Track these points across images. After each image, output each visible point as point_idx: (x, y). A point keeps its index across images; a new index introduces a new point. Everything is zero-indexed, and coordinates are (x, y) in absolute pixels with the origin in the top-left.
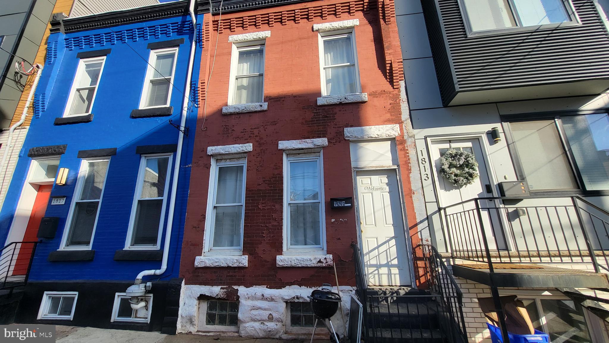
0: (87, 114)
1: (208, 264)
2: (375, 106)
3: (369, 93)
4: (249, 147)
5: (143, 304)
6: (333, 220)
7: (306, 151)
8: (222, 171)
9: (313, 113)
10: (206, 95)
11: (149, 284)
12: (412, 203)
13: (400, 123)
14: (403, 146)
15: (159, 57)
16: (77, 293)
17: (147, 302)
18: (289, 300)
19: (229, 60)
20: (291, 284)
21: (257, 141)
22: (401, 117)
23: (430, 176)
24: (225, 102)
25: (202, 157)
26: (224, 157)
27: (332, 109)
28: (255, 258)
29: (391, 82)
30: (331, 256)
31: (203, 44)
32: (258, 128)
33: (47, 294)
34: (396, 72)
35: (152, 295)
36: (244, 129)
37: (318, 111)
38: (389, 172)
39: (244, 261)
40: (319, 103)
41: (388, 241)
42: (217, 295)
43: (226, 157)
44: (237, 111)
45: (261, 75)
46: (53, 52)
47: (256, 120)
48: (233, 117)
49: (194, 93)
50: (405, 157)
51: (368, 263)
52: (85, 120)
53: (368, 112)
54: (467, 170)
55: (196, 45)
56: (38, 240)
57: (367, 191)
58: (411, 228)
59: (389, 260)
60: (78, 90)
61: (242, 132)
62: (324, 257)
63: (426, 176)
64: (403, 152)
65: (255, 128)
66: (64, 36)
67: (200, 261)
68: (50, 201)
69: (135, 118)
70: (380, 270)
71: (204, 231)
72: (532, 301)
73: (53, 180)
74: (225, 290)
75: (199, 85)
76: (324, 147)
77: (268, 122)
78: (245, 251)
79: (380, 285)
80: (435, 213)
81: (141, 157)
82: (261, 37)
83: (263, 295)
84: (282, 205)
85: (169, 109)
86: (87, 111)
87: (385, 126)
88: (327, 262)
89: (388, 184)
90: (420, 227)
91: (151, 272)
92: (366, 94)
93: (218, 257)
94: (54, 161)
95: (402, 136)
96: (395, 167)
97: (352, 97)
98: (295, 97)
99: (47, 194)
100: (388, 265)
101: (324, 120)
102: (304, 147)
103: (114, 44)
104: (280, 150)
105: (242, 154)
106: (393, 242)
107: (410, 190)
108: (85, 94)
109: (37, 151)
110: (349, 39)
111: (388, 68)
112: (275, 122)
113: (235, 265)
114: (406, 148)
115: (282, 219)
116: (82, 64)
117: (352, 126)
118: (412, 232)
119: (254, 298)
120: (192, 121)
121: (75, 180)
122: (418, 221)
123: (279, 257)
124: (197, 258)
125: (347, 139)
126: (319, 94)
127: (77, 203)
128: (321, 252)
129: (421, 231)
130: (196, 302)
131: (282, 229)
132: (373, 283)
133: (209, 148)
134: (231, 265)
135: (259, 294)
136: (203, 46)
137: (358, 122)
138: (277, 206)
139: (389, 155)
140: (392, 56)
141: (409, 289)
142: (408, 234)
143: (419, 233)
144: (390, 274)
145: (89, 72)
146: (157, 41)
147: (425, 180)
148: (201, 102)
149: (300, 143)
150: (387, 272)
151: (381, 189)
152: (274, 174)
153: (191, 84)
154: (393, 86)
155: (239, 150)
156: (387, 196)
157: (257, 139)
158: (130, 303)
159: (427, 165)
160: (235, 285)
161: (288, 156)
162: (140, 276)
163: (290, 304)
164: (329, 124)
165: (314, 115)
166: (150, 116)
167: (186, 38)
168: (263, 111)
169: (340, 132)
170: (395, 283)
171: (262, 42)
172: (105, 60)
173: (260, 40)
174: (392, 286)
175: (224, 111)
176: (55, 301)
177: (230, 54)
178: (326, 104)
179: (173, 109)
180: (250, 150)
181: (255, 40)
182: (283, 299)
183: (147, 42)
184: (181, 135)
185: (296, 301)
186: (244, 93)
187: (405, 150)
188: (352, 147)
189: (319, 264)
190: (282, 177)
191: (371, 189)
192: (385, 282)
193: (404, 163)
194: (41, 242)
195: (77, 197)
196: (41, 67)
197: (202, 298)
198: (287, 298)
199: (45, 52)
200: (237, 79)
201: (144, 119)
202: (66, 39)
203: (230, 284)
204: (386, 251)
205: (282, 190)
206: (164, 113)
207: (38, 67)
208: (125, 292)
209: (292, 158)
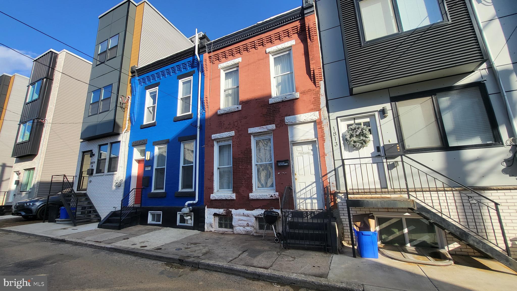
0: (153, 122)
1: (217, 198)
2: (304, 100)
3: (300, 92)
4: (232, 133)
5: (189, 217)
6: (279, 173)
7: (264, 133)
8: (221, 148)
9: (267, 109)
10: (209, 104)
11: (191, 207)
12: (325, 161)
13: (319, 110)
14: (320, 126)
15: (184, 83)
16: (161, 212)
17: (191, 216)
18: (256, 216)
19: (219, 80)
20: (257, 208)
21: (237, 130)
22: (320, 106)
23: (338, 143)
24: (219, 107)
25: (209, 141)
26: (221, 140)
27: (278, 105)
28: (239, 195)
29: (315, 83)
30: (277, 193)
31: (204, 73)
32: (237, 121)
33: (150, 212)
34: (317, 76)
35: (193, 213)
36: (230, 123)
37: (270, 108)
38: (313, 143)
39: (234, 196)
40: (270, 102)
41: (311, 184)
42: (222, 213)
43: (222, 140)
44: (225, 112)
45: (238, 87)
46: (134, 88)
47: (236, 116)
48: (224, 116)
49: (203, 104)
50: (322, 133)
51: (300, 197)
52: (153, 125)
53: (300, 105)
54: (362, 138)
55: (201, 74)
56: (143, 187)
57: (300, 155)
58: (323, 177)
59: (312, 195)
60: (148, 108)
61: (228, 125)
62: (274, 194)
63: (336, 143)
64: (320, 130)
65: (235, 122)
66: (137, 78)
67: (213, 196)
68: (145, 169)
69: (176, 121)
70: (306, 201)
71: (213, 181)
72: (400, 219)
73: (144, 157)
74: (226, 211)
75: (205, 99)
76: (273, 130)
77: (242, 117)
78: (234, 191)
79: (306, 209)
80: (340, 166)
81: (181, 143)
82: (236, 63)
83: (243, 214)
84: (251, 166)
85: (191, 115)
86: (153, 120)
87: (309, 113)
88: (275, 197)
89: (312, 150)
90: (329, 175)
91: (191, 202)
92: (298, 93)
93: (221, 194)
94: (143, 148)
95: (320, 119)
96: (316, 139)
97: (289, 96)
98: (257, 100)
99: (142, 165)
100: (311, 198)
101: (274, 113)
102: (262, 131)
103: (161, 79)
104: (249, 134)
105: (230, 138)
106: (315, 185)
107: (324, 153)
108: (151, 109)
109: (135, 143)
110: (289, 54)
111: (312, 74)
112: (246, 117)
113: (229, 199)
114: (323, 127)
115: (252, 174)
116: (148, 92)
117: (289, 115)
118: (324, 179)
119: (239, 215)
120: (203, 120)
121: (153, 157)
122: (328, 172)
123: (250, 194)
124: (211, 195)
125: (286, 124)
126: (270, 96)
127: (156, 169)
128: (273, 191)
129: (329, 178)
130: (213, 217)
131: (252, 179)
132: (303, 208)
133: (213, 136)
134: (227, 198)
135: (242, 213)
136: (205, 75)
137: (293, 112)
138: (249, 166)
139: (313, 132)
140: (314, 65)
141: (321, 211)
142: (322, 180)
143: (328, 179)
144: (312, 203)
145: (151, 96)
146: (181, 74)
147: (335, 146)
148: (206, 109)
149: (260, 129)
150: (310, 202)
151: (308, 153)
152: (246, 149)
153: (201, 99)
154: (315, 85)
155: (228, 136)
156: (312, 157)
157: (237, 128)
158: (183, 216)
159: (337, 137)
160: (230, 208)
161: (255, 137)
162: (186, 204)
163: (258, 218)
164: (276, 115)
165: (268, 110)
166: (183, 120)
167: (196, 69)
168: (239, 111)
169: (283, 120)
170: (315, 208)
171: (237, 65)
172: (158, 89)
173: (236, 64)
174: (313, 209)
175: (219, 113)
176: (153, 215)
177: (219, 77)
178: (274, 102)
179: (193, 114)
180: (233, 135)
181: (233, 65)
182: (253, 215)
183: (177, 75)
184: (198, 130)
185: (260, 217)
186: (230, 98)
187: (322, 128)
188: (289, 129)
189: (271, 198)
190: (251, 150)
191: (302, 154)
192: (309, 207)
193: (321, 136)
194: (144, 188)
195: (155, 167)
196: (130, 97)
197: (215, 215)
198: (255, 215)
199: (130, 88)
200: (225, 91)
201: (180, 121)
202: (139, 80)
203: (228, 208)
204: (310, 190)
205: (251, 157)
206: (189, 117)
207: (129, 97)
208: (181, 211)
209: (257, 138)
